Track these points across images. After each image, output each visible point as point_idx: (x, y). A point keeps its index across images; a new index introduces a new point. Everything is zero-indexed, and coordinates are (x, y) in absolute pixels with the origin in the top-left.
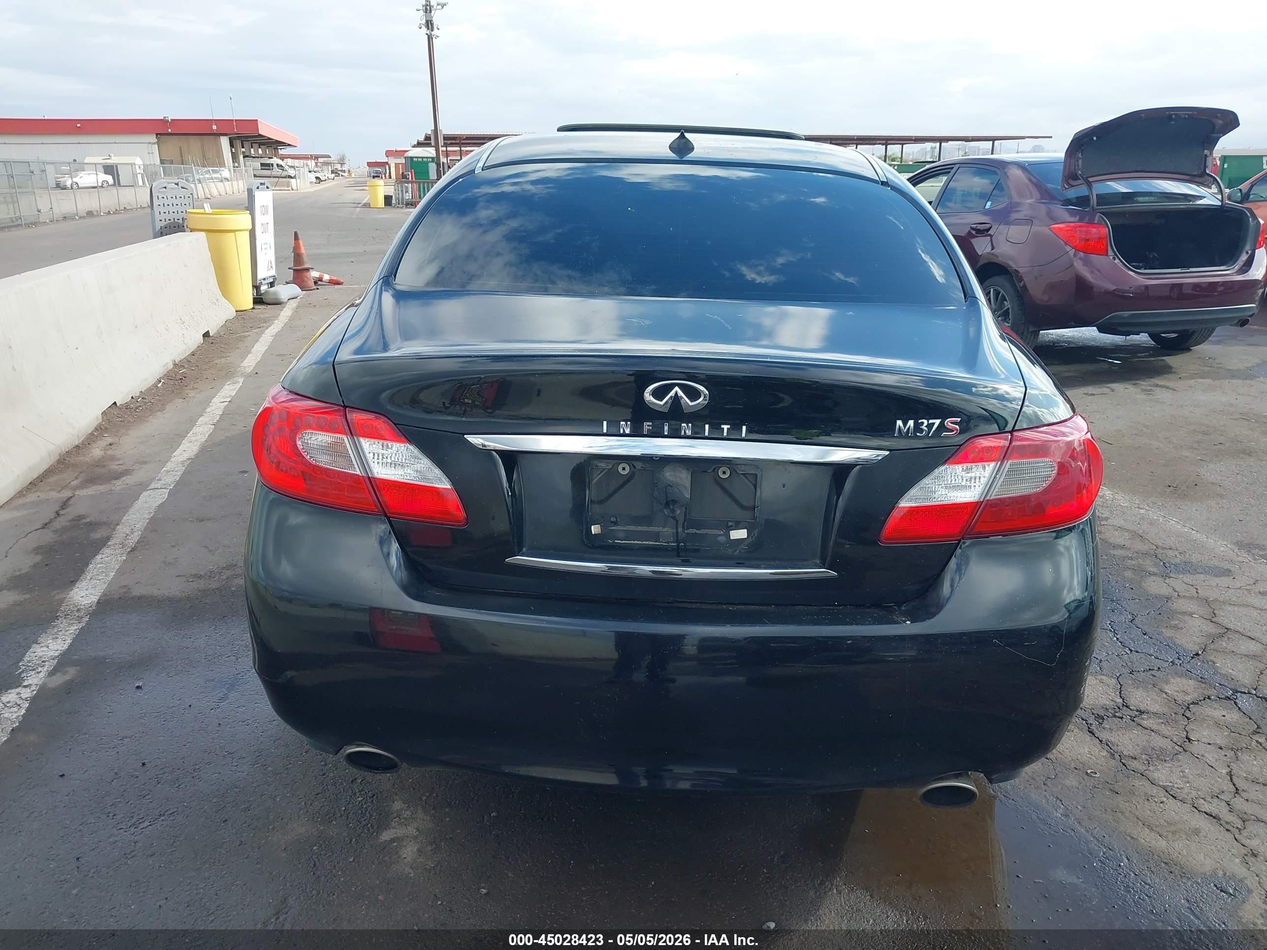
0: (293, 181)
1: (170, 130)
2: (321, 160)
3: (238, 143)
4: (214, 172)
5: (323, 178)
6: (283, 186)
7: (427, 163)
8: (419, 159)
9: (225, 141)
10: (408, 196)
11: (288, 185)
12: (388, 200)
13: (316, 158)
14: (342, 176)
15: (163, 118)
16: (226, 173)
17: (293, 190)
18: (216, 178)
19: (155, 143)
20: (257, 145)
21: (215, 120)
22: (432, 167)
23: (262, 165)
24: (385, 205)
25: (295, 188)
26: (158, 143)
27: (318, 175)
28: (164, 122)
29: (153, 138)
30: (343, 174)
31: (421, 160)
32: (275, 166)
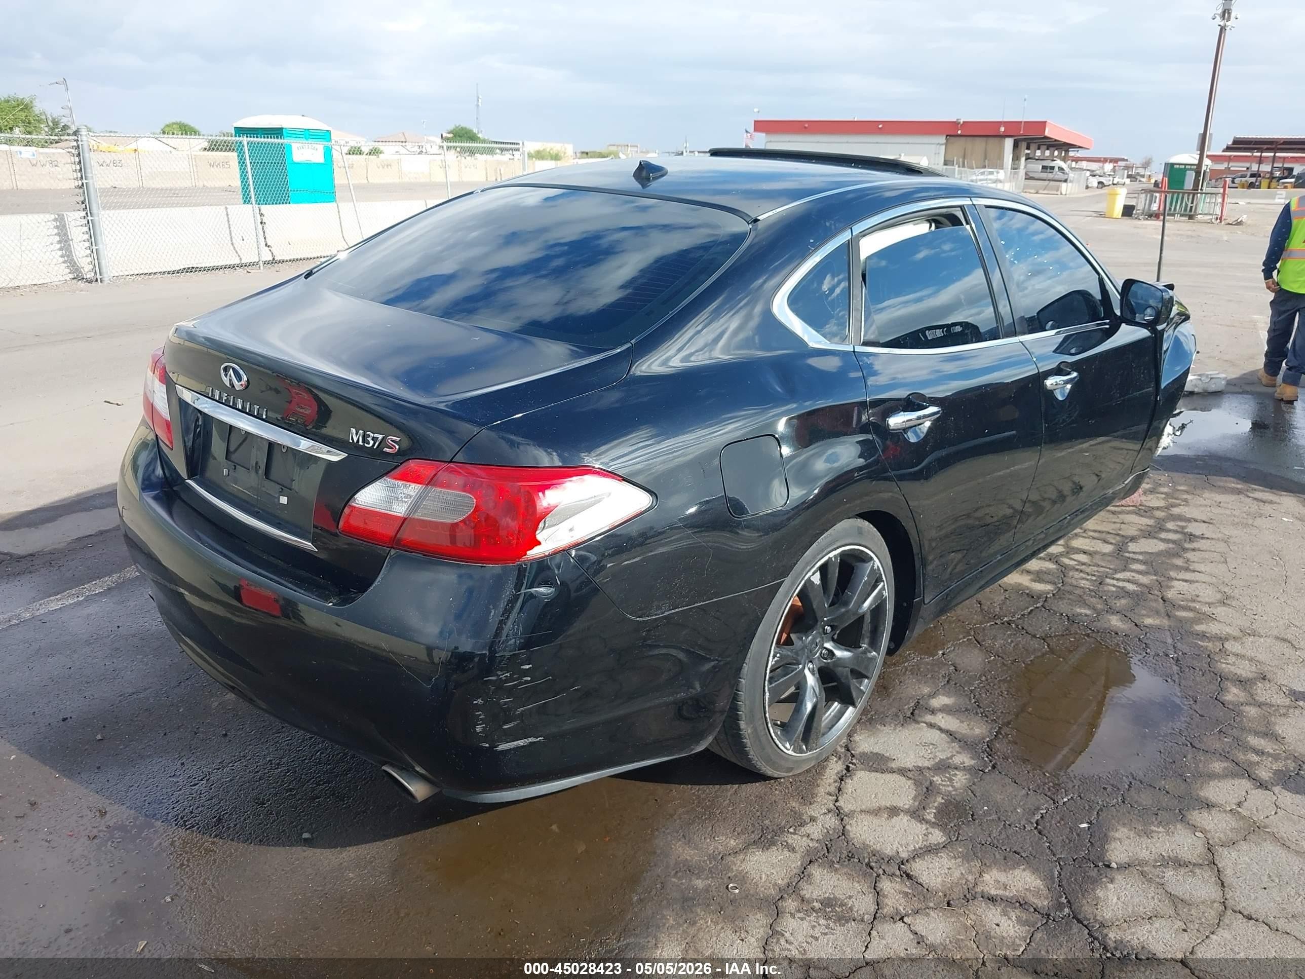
0: (1064, 185)
1: (959, 132)
2: (1120, 163)
3: (1024, 145)
4: (992, 173)
5: (1106, 183)
6: (1052, 190)
7: (1185, 170)
8: (1181, 167)
9: (1009, 143)
10: (1155, 207)
11: (1058, 189)
12: (1128, 211)
13: (1115, 161)
14: (1140, 181)
15: (955, 120)
16: (1001, 175)
17: (1061, 194)
18: (990, 180)
19: (942, 144)
20: (1046, 147)
21: (1005, 122)
22: (1190, 177)
23: (1044, 167)
24: (1123, 215)
25: (1064, 193)
26: (946, 144)
27: (1101, 179)
28: (955, 124)
29: (942, 140)
30: (1142, 179)
31: (1183, 167)
32: (1056, 169)
